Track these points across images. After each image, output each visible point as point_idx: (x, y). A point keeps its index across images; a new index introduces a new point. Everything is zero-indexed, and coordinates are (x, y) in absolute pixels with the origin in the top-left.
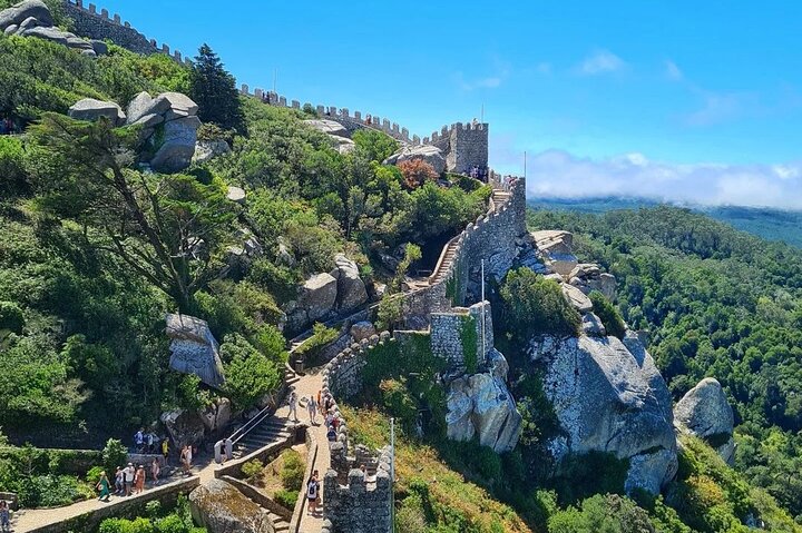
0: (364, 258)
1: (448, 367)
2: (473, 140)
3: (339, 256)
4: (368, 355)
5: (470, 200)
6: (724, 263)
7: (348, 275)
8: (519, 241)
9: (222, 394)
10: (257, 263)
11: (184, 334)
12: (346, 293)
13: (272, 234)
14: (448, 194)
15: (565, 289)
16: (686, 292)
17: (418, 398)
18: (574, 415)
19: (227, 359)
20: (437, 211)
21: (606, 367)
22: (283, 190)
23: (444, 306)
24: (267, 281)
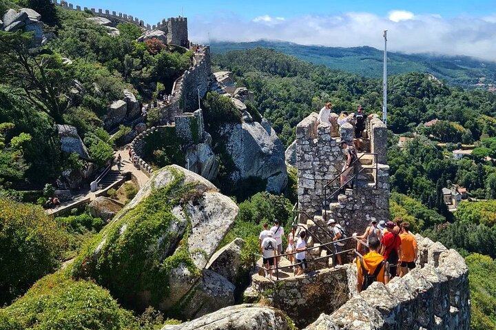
0: (136, 91)
1: (184, 141)
2: (179, 26)
3: (125, 91)
4: (147, 139)
5: (183, 58)
6: (294, 79)
7: (132, 100)
8: (208, 78)
9: (89, 161)
10: (85, 97)
11: (67, 134)
12: (131, 109)
13: (90, 82)
14: (173, 56)
15: (233, 100)
16: (275, 97)
17: (171, 157)
18: (241, 160)
19: (88, 145)
20: (169, 65)
21: (255, 137)
22: (89, 58)
23: (179, 113)
24: (91, 106)
